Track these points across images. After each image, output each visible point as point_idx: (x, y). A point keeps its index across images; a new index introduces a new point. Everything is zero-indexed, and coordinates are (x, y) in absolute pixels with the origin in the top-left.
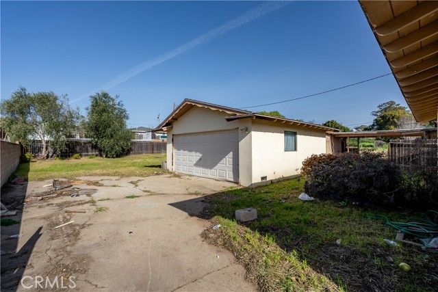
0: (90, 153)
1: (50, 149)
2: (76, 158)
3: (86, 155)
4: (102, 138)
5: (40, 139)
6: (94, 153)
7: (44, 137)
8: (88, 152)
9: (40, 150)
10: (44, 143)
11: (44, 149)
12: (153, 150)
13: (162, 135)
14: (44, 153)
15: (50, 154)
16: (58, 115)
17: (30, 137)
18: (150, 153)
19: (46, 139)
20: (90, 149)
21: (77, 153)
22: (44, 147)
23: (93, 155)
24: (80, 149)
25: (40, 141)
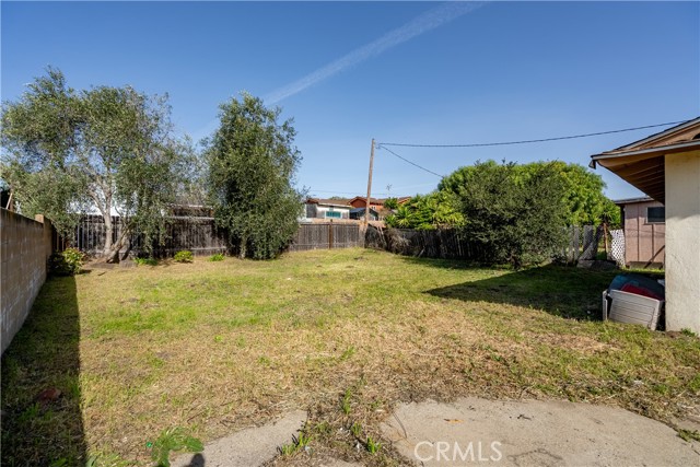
0: (209, 248)
1: (123, 239)
2: (184, 261)
3: (200, 253)
4: (245, 210)
5: (99, 213)
6: (217, 248)
7: (108, 207)
8: (204, 245)
9: (97, 240)
10: (108, 224)
11: (109, 239)
12: (331, 240)
13: (328, 209)
14: (108, 250)
15: (123, 251)
16: (149, 146)
17: (74, 206)
18: (325, 247)
19: (114, 213)
20: (208, 237)
21: (183, 247)
22: (109, 232)
23: (214, 252)
24: (189, 238)
25: (100, 219)
